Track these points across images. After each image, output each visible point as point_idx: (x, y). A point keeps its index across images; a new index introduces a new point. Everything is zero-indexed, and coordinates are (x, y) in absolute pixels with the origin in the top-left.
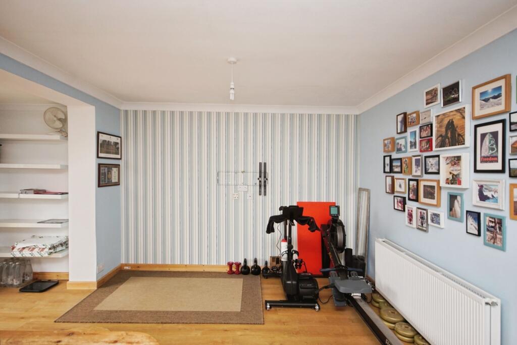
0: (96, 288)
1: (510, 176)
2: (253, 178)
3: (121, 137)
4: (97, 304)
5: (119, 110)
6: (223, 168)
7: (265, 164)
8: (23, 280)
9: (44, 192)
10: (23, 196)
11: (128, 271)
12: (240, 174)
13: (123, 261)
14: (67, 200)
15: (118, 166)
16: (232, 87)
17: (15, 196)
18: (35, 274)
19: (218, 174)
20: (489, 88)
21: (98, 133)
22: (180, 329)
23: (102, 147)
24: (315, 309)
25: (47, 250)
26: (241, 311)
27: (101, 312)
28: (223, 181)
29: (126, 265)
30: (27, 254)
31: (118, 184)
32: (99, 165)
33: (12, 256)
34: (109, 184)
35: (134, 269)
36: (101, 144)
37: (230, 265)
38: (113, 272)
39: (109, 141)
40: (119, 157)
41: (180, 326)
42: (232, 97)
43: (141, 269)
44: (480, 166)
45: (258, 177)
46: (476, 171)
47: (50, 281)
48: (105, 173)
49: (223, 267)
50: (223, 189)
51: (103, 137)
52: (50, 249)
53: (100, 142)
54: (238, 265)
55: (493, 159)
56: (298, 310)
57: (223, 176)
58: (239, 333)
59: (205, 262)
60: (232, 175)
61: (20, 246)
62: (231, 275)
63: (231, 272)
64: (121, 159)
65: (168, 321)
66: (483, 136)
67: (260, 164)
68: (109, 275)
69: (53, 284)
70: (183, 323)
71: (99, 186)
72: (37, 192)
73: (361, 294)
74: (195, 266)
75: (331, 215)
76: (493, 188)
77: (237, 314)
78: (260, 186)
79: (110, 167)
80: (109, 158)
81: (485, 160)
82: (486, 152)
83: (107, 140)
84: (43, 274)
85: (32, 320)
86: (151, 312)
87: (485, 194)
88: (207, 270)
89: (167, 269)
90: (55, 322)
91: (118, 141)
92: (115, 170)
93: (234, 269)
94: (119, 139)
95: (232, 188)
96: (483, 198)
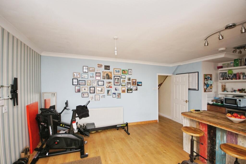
1: (122, 86)
16: (116, 49)
20: (117, 70)
42: (116, 54)
44: (115, 84)
46: (114, 85)
55: (118, 83)
66: (116, 78)
76: (118, 88)
81: (116, 83)
82: (116, 81)
87: (117, 89)
96: (116, 90)
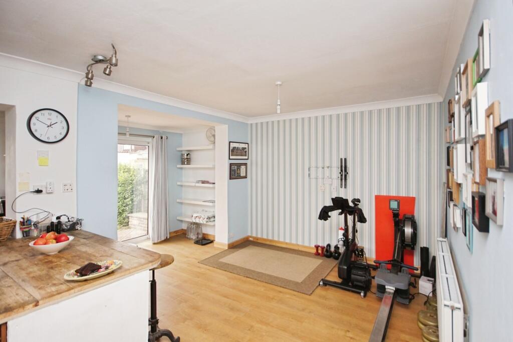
0: (227, 248)
2: (336, 173)
3: (248, 144)
4: (222, 257)
5: (247, 124)
6: (313, 164)
7: (345, 160)
8: (197, 237)
9: (208, 182)
10: (197, 185)
11: (251, 241)
12: (326, 168)
13: (249, 234)
14: (214, 188)
15: (246, 164)
16: (279, 103)
17: (193, 184)
18: (204, 234)
19: (309, 169)
21: (230, 142)
22: (254, 283)
23: (233, 151)
24: (360, 295)
25: (205, 219)
26: (302, 283)
27: (221, 263)
28: (313, 175)
29: (251, 237)
30: (197, 221)
31: (245, 177)
32: (231, 165)
33: (191, 221)
34: (239, 177)
35: (255, 240)
36: (232, 150)
37: (317, 247)
38: (241, 240)
39: (238, 148)
40: (247, 158)
41: (256, 282)
42: (279, 111)
43: (259, 241)
45: (340, 171)
47: (209, 240)
48: (235, 170)
49: (312, 248)
50: (313, 181)
51: (233, 145)
52: (207, 219)
53: (231, 149)
54: (323, 248)
56: (347, 293)
57: (313, 170)
58: (288, 296)
59: (300, 243)
60: (320, 170)
61: (195, 215)
62: (317, 256)
63: (317, 254)
64: (248, 159)
65: (251, 277)
67: (341, 159)
68: (237, 242)
69: (209, 242)
70: (258, 280)
71: (230, 179)
72: (203, 182)
73: (396, 288)
74: (293, 245)
75: (390, 209)
77: (297, 284)
78: (341, 180)
79: (239, 165)
80: (238, 159)
83: (237, 147)
84: (207, 235)
85: (190, 259)
86: (246, 269)
88: (301, 249)
89: (274, 244)
90: (198, 262)
91: (246, 146)
92: (243, 168)
93: (320, 251)
94: (247, 145)
95: (320, 181)
